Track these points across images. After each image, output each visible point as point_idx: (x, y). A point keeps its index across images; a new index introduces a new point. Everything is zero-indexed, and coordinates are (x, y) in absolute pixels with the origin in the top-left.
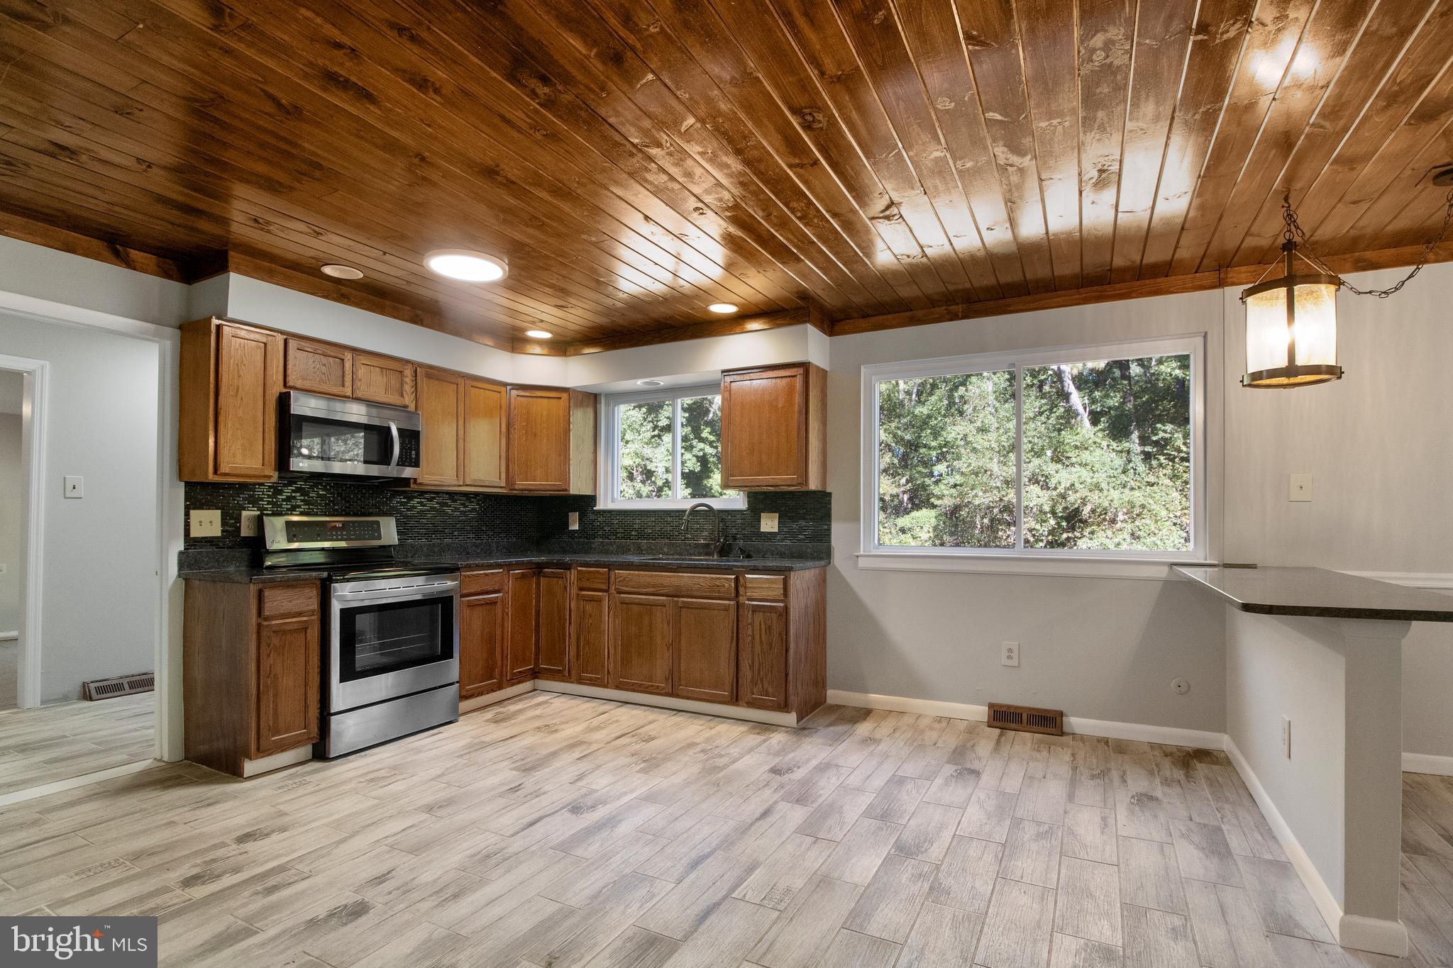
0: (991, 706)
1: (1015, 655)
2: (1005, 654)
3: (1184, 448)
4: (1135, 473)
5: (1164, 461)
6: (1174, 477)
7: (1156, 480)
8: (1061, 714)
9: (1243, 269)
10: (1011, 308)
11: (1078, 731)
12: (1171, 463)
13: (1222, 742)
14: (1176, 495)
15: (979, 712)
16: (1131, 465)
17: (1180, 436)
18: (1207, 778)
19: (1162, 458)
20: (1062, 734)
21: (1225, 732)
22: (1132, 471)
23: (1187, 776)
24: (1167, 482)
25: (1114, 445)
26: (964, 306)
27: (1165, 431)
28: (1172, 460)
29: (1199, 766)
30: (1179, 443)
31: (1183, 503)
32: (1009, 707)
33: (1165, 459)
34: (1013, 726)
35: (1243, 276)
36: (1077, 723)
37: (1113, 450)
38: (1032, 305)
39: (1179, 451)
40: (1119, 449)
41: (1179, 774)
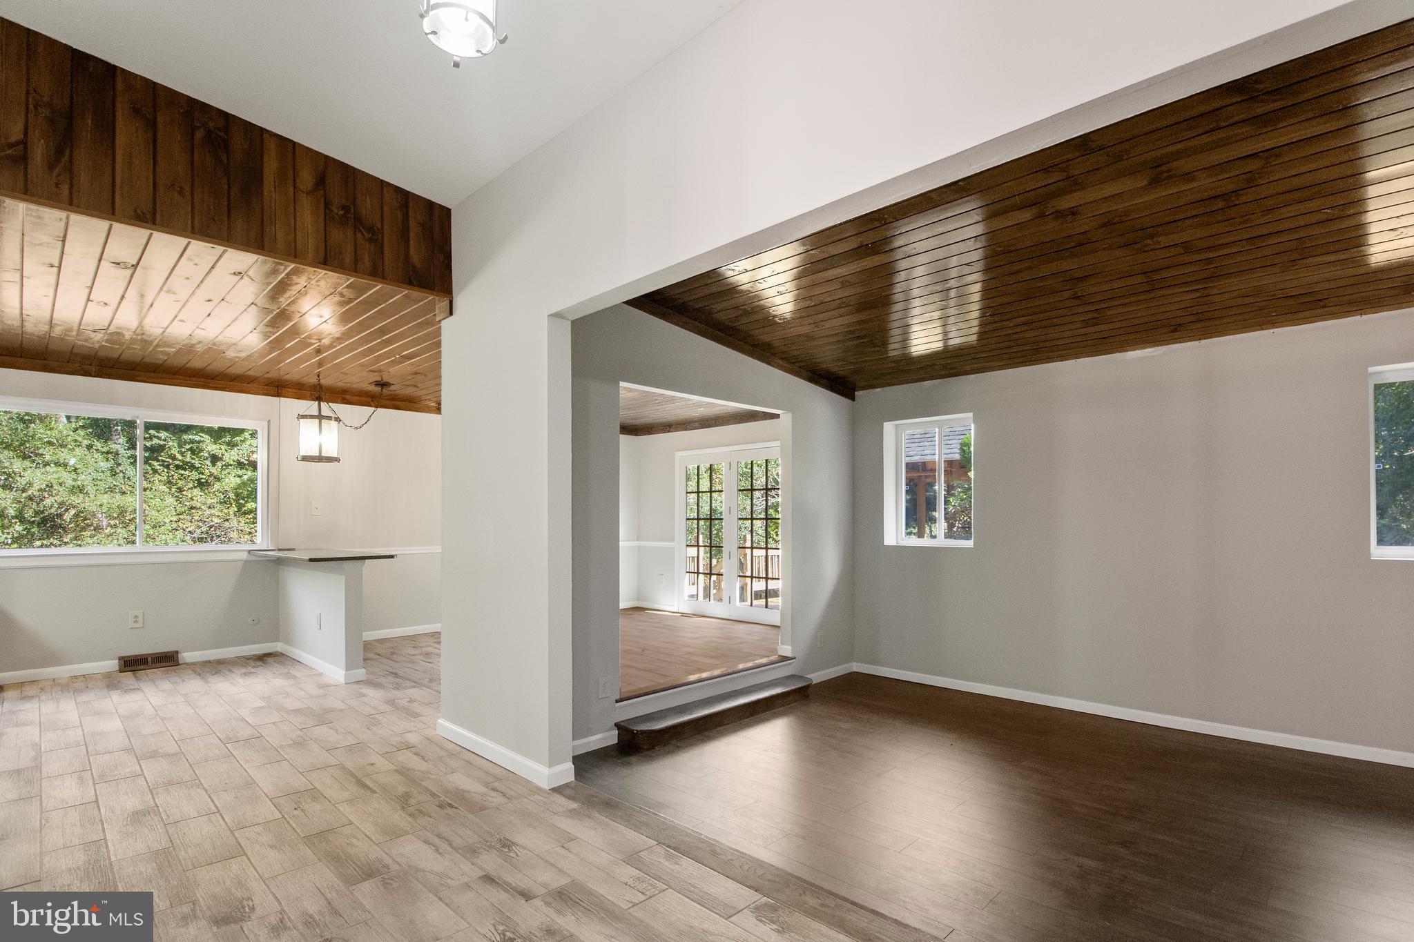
0: (120, 659)
1: (140, 619)
2: (131, 620)
3: (180, 457)
4: (124, 477)
5: (158, 467)
6: (169, 483)
7: (150, 485)
8: (177, 652)
9: (290, 390)
10: (137, 378)
11: (189, 661)
12: (166, 470)
13: (278, 647)
14: (171, 500)
15: (113, 664)
16: (120, 468)
17: (176, 445)
18: (274, 661)
19: (155, 463)
20: (178, 665)
21: (279, 641)
22: (121, 475)
23: (264, 663)
24: (164, 488)
25: (98, 445)
26: (97, 368)
27: (159, 438)
28: (167, 467)
29: (268, 659)
30: (175, 451)
31: (178, 508)
32: (136, 656)
33: (160, 465)
34: (142, 667)
35: (290, 394)
36: (187, 656)
37: (97, 450)
38: (155, 380)
39: (174, 458)
40: (105, 449)
41: (261, 663)
